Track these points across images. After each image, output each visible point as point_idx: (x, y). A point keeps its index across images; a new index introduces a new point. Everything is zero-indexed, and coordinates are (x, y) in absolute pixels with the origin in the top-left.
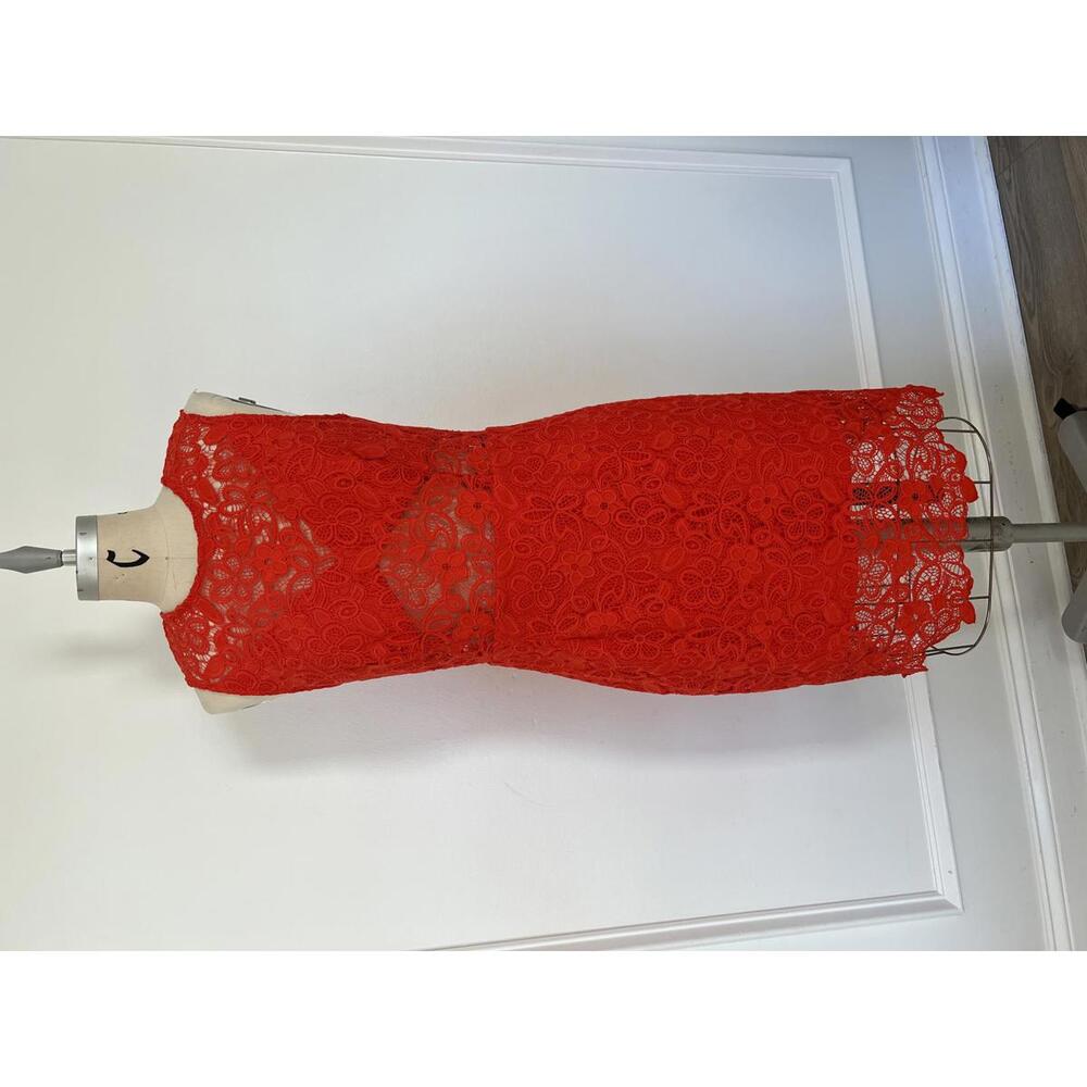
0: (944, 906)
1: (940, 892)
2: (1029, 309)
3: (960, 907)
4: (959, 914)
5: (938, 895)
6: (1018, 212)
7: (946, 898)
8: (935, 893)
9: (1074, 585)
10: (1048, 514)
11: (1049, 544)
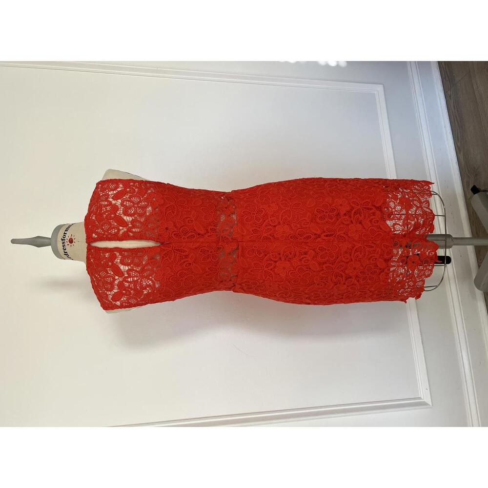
0: (424, 404)
1: (422, 398)
2: (459, 148)
3: (431, 405)
4: (431, 408)
5: (422, 399)
6: (454, 108)
7: (425, 401)
8: (420, 398)
9: (479, 266)
10: (467, 234)
11: (468, 246)
